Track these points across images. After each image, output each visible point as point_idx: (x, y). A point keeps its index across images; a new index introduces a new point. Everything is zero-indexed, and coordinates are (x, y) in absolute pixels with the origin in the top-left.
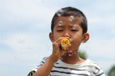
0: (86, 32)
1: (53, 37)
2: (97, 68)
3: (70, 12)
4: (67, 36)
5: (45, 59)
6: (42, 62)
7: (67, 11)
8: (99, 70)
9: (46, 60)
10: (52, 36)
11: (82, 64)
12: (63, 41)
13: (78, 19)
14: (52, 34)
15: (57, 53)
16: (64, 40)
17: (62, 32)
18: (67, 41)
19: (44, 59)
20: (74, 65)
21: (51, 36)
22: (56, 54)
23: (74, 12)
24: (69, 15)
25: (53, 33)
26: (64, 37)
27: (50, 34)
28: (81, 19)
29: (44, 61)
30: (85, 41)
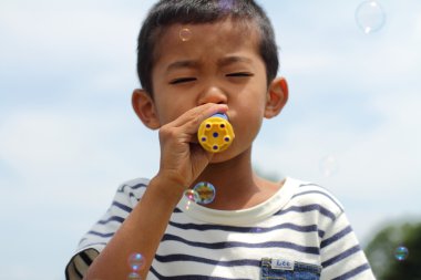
2: (324, 212)
4: (218, 98)
5: (128, 190)
6: (116, 204)
8: (333, 218)
9: (131, 195)
10: (145, 102)
11: (267, 205)
12: (208, 126)
13: (247, 28)
14: (145, 95)
15: (180, 167)
16: (211, 124)
17: (192, 86)
18: (222, 126)
19: (122, 190)
20: (238, 211)
21: (142, 103)
22: (177, 172)
27: (136, 97)
29: (124, 200)
30: (274, 110)
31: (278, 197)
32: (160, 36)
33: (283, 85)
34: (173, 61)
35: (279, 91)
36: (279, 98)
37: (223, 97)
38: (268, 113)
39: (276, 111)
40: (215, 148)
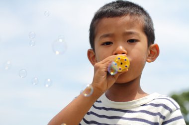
0: (153, 43)
1: (94, 56)
3: (122, 9)
7: (117, 8)
14: (93, 52)
23: (128, 9)
24: (120, 15)
25: (94, 49)
26: (116, 54)
27: (89, 53)
28: (141, 19)
30: (152, 59)
31: (146, 98)
32: (97, 23)
33: (157, 47)
34: (102, 34)
35: (155, 50)
36: (155, 53)
37: (125, 51)
38: (148, 60)
39: (153, 60)
40: (120, 69)
